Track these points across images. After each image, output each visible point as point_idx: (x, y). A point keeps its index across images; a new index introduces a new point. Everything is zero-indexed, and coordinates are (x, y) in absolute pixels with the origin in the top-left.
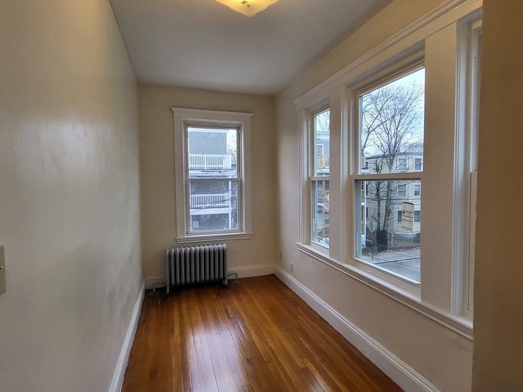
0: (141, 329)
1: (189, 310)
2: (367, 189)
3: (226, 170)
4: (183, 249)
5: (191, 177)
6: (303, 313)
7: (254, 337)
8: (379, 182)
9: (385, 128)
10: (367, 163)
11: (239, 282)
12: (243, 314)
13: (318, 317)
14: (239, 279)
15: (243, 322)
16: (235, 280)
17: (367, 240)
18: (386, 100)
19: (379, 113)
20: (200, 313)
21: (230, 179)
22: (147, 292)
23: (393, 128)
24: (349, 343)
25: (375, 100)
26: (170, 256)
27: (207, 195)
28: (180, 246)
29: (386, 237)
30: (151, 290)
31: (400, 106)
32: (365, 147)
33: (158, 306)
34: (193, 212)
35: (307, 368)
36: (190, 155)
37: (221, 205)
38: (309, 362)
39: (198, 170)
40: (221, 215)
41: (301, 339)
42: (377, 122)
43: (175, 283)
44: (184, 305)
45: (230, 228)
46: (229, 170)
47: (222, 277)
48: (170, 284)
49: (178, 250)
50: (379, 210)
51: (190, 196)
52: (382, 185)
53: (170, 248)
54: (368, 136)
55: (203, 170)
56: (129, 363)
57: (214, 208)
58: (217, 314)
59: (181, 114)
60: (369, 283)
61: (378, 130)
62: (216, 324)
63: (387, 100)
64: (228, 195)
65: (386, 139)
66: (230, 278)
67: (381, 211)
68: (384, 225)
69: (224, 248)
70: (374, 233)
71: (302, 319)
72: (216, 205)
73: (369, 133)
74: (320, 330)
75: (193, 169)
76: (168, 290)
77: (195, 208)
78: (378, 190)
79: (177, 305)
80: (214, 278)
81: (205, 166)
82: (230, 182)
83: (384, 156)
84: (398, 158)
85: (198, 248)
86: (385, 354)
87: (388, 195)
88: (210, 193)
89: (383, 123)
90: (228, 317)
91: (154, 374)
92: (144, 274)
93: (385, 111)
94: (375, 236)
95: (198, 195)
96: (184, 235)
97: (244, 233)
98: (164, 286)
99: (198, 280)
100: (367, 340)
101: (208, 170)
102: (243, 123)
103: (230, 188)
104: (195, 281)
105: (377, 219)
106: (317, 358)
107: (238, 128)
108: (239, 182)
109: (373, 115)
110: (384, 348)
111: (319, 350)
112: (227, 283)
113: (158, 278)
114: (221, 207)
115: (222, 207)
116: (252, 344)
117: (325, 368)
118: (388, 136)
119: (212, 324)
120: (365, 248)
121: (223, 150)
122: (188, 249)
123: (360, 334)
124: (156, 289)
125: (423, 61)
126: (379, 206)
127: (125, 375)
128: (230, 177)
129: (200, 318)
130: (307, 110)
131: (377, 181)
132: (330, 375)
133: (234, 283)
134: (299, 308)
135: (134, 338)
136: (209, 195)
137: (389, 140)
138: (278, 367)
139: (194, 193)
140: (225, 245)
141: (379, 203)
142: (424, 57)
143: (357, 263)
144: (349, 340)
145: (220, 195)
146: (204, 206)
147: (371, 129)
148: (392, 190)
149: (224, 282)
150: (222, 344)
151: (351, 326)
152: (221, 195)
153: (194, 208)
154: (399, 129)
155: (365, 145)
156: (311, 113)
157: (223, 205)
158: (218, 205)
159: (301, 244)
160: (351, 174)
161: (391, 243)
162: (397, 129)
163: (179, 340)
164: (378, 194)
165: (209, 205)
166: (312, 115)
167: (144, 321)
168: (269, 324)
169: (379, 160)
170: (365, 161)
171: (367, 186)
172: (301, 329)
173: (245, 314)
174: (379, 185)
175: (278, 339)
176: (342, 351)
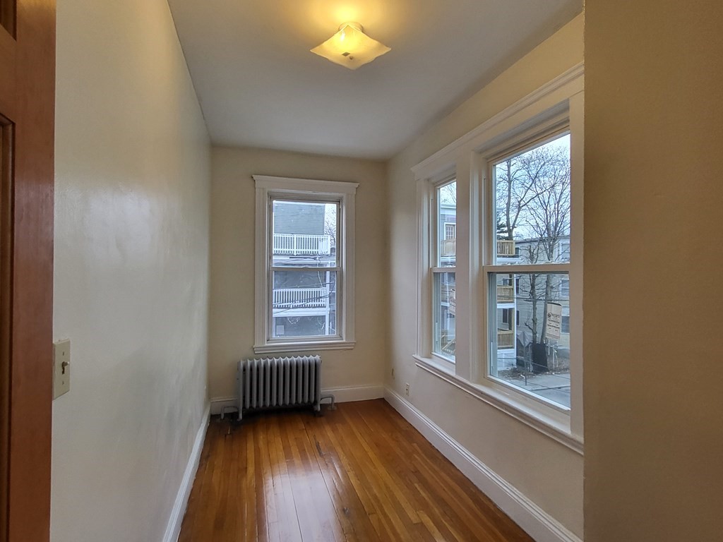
0: (204, 466)
1: (268, 443)
2: (517, 285)
3: (322, 256)
4: (262, 361)
5: (276, 264)
6: (420, 451)
7: (353, 481)
8: (534, 276)
9: (542, 202)
10: (517, 249)
11: (336, 408)
12: (339, 450)
13: (440, 458)
14: (336, 404)
15: (339, 460)
16: (330, 405)
17: (519, 357)
18: (542, 163)
19: (533, 181)
20: (282, 447)
21: (328, 269)
22: (213, 418)
23: (552, 202)
24: (481, 492)
25: (526, 164)
26: (244, 370)
27: (296, 290)
28: (258, 356)
29: (545, 353)
30: (218, 416)
31: (561, 171)
32: (514, 227)
33: (228, 437)
34: (277, 313)
35: (422, 523)
36: (274, 235)
37: (316, 303)
38: (426, 515)
39: (285, 255)
40: (314, 318)
41: (416, 485)
42: (531, 194)
43: (251, 407)
44: (261, 437)
45: (327, 334)
46: (327, 255)
47: (313, 399)
48: (244, 407)
49: (256, 362)
50: (534, 315)
51: (274, 291)
52: (538, 280)
53: (245, 360)
54: (519, 212)
55: (292, 256)
56: (188, 508)
57: (305, 307)
58: (305, 450)
59: (265, 183)
60: (506, 409)
61: (532, 204)
62: (303, 464)
63: (544, 164)
64: (325, 291)
65: (543, 216)
66: (323, 402)
67: (537, 317)
68: (542, 337)
69: (317, 361)
70: (528, 347)
71: (419, 459)
72: (308, 304)
73: (519, 208)
74: (443, 474)
75: (278, 255)
76: (241, 416)
77: (280, 308)
78: (533, 286)
79: (252, 437)
80: (303, 401)
81: (295, 250)
82: (328, 273)
83: (541, 240)
84: (561, 242)
85: (282, 360)
86: (527, 506)
87: (547, 294)
88: (300, 288)
89: (538, 194)
90: (320, 453)
91: (219, 524)
92: (210, 393)
93: (542, 179)
94: (530, 352)
95: (284, 290)
96: (264, 343)
97: (344, 341)
98: (236, 411)
99: (281, 403)
100: (505, 488)
101: (298, 256)
102: (344, 195)
103: (328, 281)
104: (277, 404)
105: (532, 327)
106: (437, 511)
107: (338, 202)
108: (338, 273)
109: (526, 184)
110: (526, 499)
111: (441, 502)
112: (319, 409)
113: (229, 399)
114: (314, 307)
115: (317, 307)
116: (349, 490)
117: (446, 524)
118: (546, 213)
119: (297, 461)
120: (515, 369)
121: (319, 230)
122: (269, 361)
123: (495, 480)
124: (225, 414)
125: (567, 125)
126: (535, 309)
127: (182, 524)
128: (329, 266)
129: (281, 454)
130: (428, 180)
131: (531, 275)
132: (454, 534)
133: (329, 408)
134: (415, 444)
135: (194, 478)
136: (299, 290)
137: (547, 218)
138: (383, 521)
139: (279, 287)
140: (317, 357)
141: (534, 305)
142: (568, 121)
143: (491, 383)
144: (481, 489)
145: (313, 290)
146: (291, 304)
147: (522, 203)
148: (552, 287)
149: (315, 407)
150: (311, 488)
151: (483, 468)
152: (316, 290)
153: (278, 308)
154: (561, 203)
155: (514, 224)
156: (433, 184)
157: (318, 303)
158: (311, 303)
159: (419, 357)
160: (483, 265)
161: (553, 361)
162: (558, 203)
163: (253, 483)
164: (532, 293)
165: (299, 304)
166: (435, 186)
167: (208, 456)
168: (374, 465)
169: (534, 245)
170: (515, 246)
171: (517, 280)
172: (416, 472)
173: (343, 451)
174: (534, 279)
175: (385, 484)
176: (470, 502)
